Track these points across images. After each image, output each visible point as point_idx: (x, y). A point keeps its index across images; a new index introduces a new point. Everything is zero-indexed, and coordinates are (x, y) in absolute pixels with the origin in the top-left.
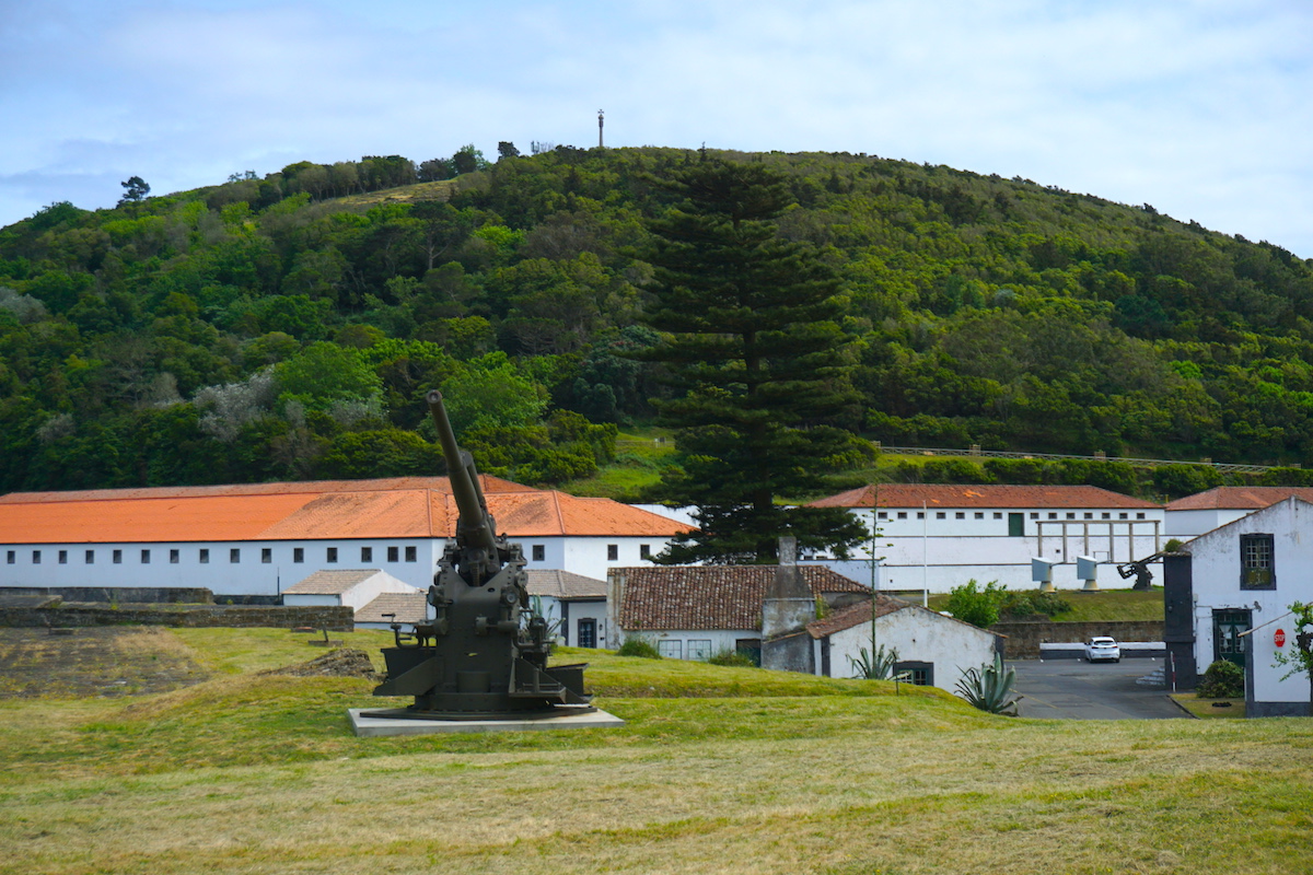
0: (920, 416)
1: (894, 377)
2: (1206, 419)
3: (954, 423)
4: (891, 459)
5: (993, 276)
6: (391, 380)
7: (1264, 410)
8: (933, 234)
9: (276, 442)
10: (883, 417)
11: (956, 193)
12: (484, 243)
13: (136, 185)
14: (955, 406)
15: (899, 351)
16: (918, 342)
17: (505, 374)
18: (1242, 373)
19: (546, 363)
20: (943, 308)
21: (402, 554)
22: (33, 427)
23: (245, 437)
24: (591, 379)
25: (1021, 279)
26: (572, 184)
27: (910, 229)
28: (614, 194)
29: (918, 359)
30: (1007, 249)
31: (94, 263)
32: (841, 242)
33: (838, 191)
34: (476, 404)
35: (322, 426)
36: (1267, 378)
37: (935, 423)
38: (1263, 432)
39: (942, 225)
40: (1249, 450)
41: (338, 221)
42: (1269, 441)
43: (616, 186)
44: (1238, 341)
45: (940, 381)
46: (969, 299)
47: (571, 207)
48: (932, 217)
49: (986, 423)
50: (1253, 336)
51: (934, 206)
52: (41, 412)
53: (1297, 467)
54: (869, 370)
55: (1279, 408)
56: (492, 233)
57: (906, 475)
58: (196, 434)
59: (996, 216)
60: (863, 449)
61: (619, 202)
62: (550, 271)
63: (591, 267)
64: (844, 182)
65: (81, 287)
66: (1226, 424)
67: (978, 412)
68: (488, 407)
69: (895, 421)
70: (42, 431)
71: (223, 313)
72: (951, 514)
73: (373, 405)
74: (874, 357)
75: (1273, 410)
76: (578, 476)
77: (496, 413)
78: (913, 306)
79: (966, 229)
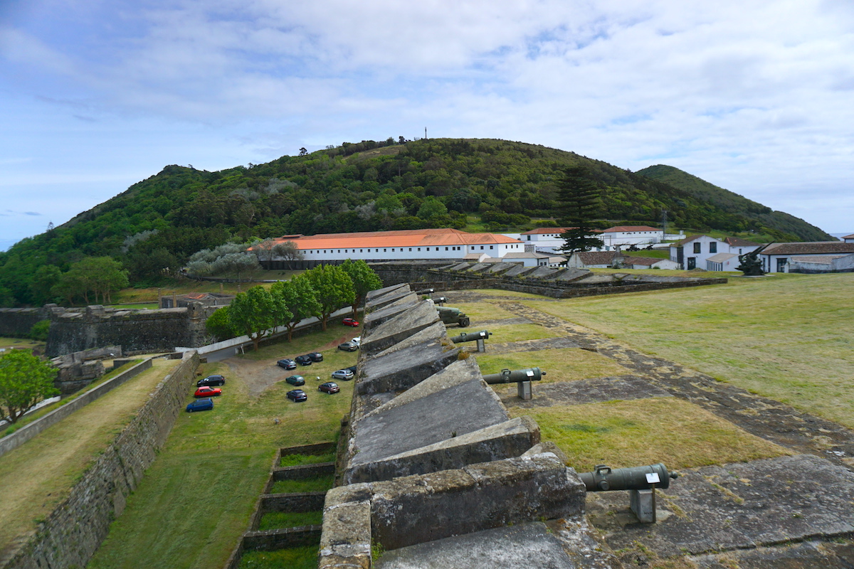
0: (537, 210)
1: (529, 200)
2: (604, 209)
3: (546, 212)
4: (534, 221)
5: (544, 173)
6: (405, 203)
7: (618, 206)
8: (526, 161)
9: (381, 220)
10: (527, 210)
11: (528, 150)
12: (413, 166)
13: (303, 150)
14: (545, 207)
15: (529, 194)
16: (532, 191)
17: (436, 201)
18: (610, 197)
19: (443, 198)
20: (535, 182)
21: (456, 248)
22: (311, 218)
23: (372, 219)
24: (455, 202)
25: (551, 173)
26: (430, 149)
27: (520, 160)
28: (442, 152)
29: (534, 196)
30: (546, 165)
31: (304, 172)
32: (504, 164)
33: (499, 150)
34: (431, 209)
35: (392, 216)
36: (616, 198)
37: (540, 211)
38: (617, 212)
39: (528, 159)
40: (615, 217)
41: (372, 161)
42: (619, 214)
43: (442, 150)
44: (607, 188)
45: (541, 201)
46: (541, 179)
47: (432, 156)
48: (525, 157)
49: (552, 211)
50: (609, 187)
51: (524, 154)
52: (313, 214)
53: (626, 221)
54: (523, 198)
55: (621, 206)
56: (414, 163)
57: (538, 225)
58: (357, 218)
59: (540, 156)
60: (528, 219)
61: (445, 154)
62: (434, 174)
63: (443, 172)
64: (500, 148)
65: (306, 179)
66: (609, 210)
67: (550, 208)
68: (434, 210)
69: (531, 211)
70: (315, 219)
71: (349, 186)
72: (546, 235)
73: (402, 210)
74: (523, 195)
75: (619, 207)
76: (462, 227)
77: (437, 212)
78: (528, 181)
79: (534, 160)
